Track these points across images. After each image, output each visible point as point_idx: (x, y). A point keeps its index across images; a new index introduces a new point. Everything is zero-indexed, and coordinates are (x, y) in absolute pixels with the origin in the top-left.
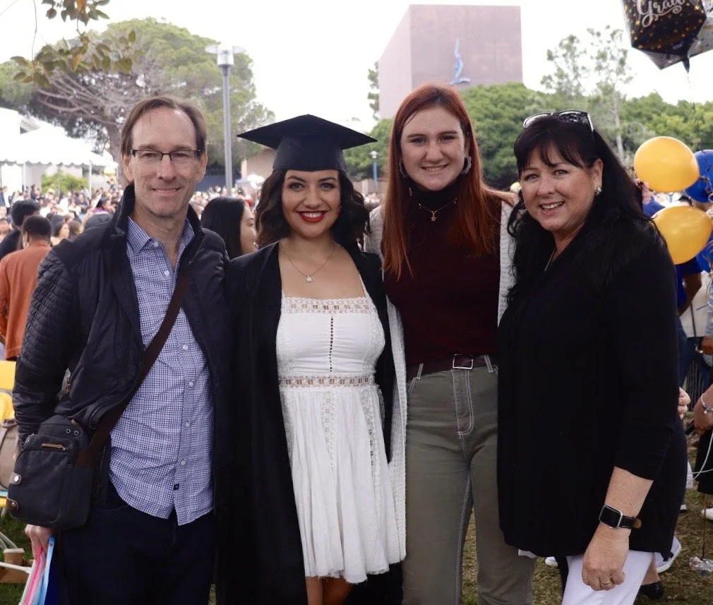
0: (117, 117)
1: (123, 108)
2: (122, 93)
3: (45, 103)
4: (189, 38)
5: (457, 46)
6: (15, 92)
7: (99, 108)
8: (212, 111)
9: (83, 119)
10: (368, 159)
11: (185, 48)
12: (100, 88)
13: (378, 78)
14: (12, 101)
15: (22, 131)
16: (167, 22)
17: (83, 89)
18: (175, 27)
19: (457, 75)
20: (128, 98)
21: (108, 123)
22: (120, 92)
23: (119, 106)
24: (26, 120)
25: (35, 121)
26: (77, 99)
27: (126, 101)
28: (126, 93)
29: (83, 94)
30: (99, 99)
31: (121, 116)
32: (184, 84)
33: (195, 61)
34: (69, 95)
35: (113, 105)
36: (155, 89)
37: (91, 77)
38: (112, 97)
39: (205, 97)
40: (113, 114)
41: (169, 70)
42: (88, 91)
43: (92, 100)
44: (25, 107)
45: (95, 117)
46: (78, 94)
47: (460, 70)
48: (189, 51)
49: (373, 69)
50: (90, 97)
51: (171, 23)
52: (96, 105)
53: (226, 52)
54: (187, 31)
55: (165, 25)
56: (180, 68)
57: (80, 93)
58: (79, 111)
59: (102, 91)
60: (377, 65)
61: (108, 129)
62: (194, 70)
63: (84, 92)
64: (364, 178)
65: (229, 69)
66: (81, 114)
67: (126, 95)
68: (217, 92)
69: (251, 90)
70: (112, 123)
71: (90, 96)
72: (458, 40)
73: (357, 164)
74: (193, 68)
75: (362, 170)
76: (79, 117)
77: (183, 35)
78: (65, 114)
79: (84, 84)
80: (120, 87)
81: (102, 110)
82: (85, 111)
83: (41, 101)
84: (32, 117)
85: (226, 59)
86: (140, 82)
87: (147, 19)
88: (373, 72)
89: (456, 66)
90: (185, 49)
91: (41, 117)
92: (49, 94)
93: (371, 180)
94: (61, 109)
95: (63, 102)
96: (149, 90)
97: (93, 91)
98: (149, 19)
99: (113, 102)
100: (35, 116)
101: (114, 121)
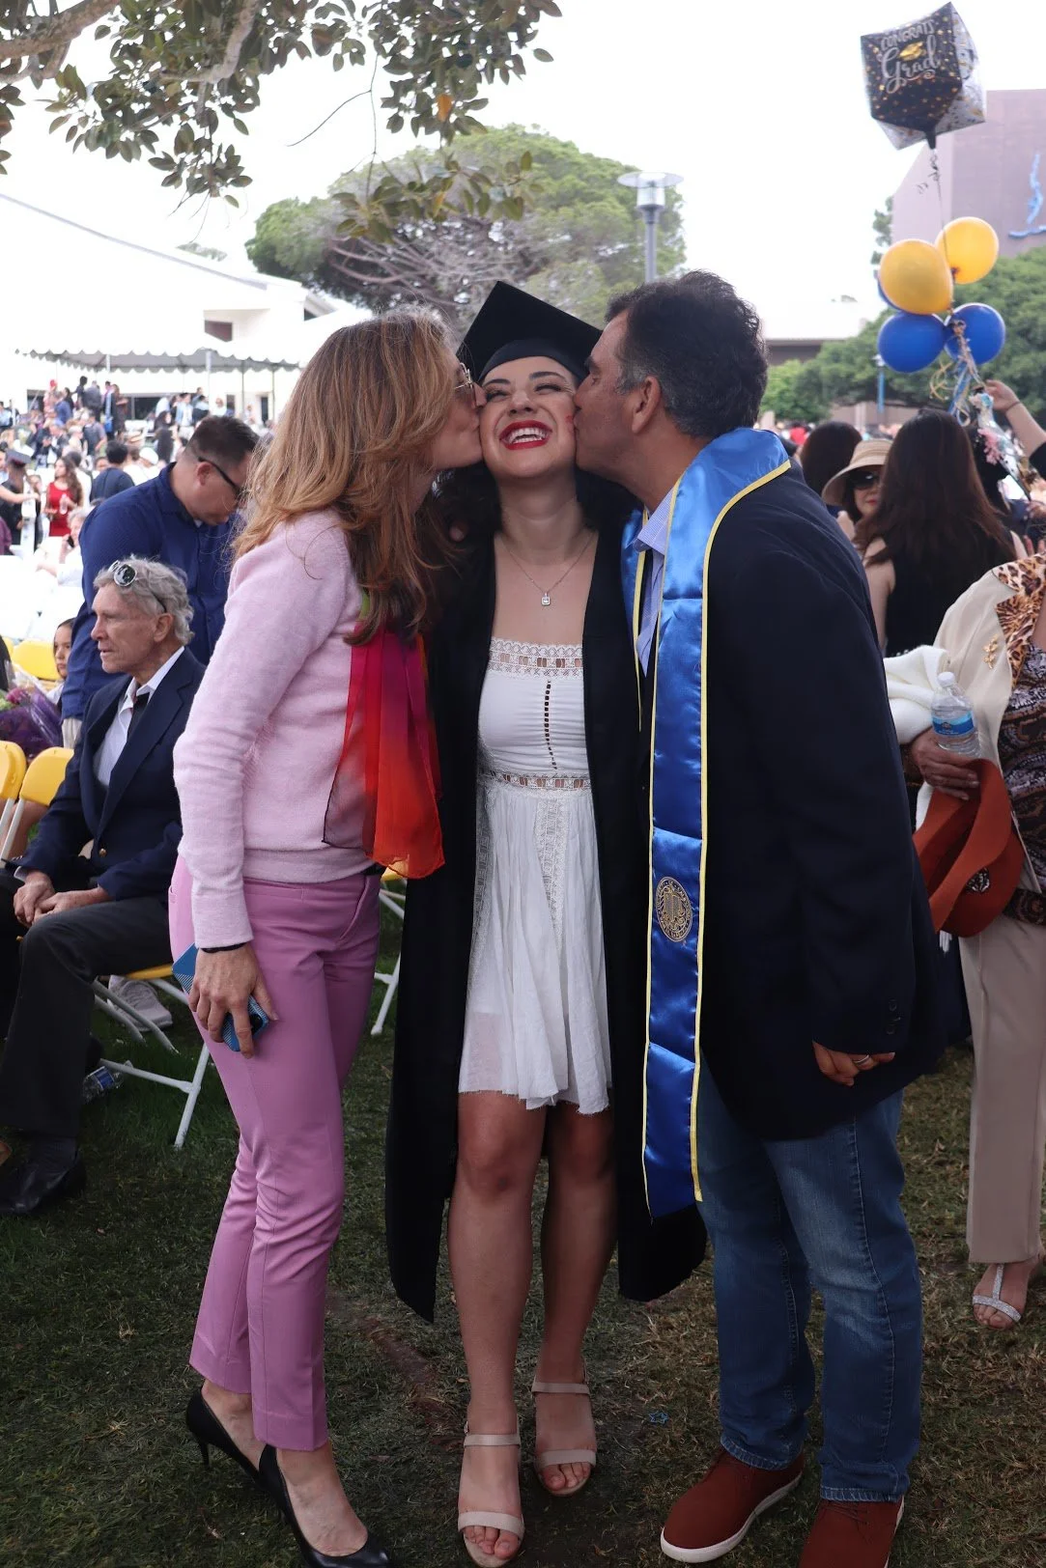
0: (457, 294)
1: (467, 277)
2: (465, 253)
3: (342, 268)
4: (577, 159)
5: (1035, 166)
6: (296, 251)
7: (428, 278)
8: (612, 284)
9: (402, 297)
10: (869, 367)
11: (569, 177)
12: (430, 244)
13: (891, 226)
14: (291, 264)
15: (308, 315)
16: (541, 132)
17: (404, 245)
18: (555, 141)
19: (1030, 219)
20: (475, 261)
21: (443, 302)
22: (462, 252)
23: (462, 274)
24: (313, 297)
25: (326, 298)
26: (393, 262)
27: (472, 266)
28: (471, 253)
29: (405, 254)
30: (429, 262)
31: (463, 291)
32: (567, 237)
33: (587, 198)
34: (381, 255)
35: (450, 273)
36: (520, 247)
37: (417, 226)
38: (451, 259)
39: (601, 260)
40: (450, 288)
41: (544, 214)
42: (411, 250)
43: (417, 263)
44: (311, 276)
45: (420, 292)
46: (394, 254)
47: (1037, 210)
48: (576, 181)
49: (884, 210)
50: (415, 260)
51: (548, 133)
52: (422, 272)
53: (652, 185)
54: (574, 148)
55: (538, 137)
56: (563, 210)
57: (399, 252)
58: (397, 283)
59: (434, 249)
60: (890, 203)
61: (441, 312)
62: (585, 215)
63: (404, 250)
64: (859, 400)
65: (657, 214)
66: (398, 287)
67: (472, 256)
68: (621, 250)
69: (676, 249)
70: (449, 303)
71: (416, 258)
72: (1038, 156)
73: (850, 376)
74: (583, 211)
75: (858, 386)
76: (394, 293)
77: (569, 156)
78: (374, 288)
79: (404, 237)
80: (464, 243)
81: (434, 280)
82: (406, 282)
83: (335, 265)
84: (322, 293)
85: (653, 196)
86: (495, 235)
87: (509, 128)
88: (882, 215)
89: (1032, 204)
90: (570, 179)
91: (336, 293)
92: (350, 255)
93: (872, 403)
94: (367, 279)
95: (372, 268)
96: (510, 248)
97: (420, 251)
98: (513, 128)
99: (453, 268)
100: (326, 291)
101: (451, 299)
